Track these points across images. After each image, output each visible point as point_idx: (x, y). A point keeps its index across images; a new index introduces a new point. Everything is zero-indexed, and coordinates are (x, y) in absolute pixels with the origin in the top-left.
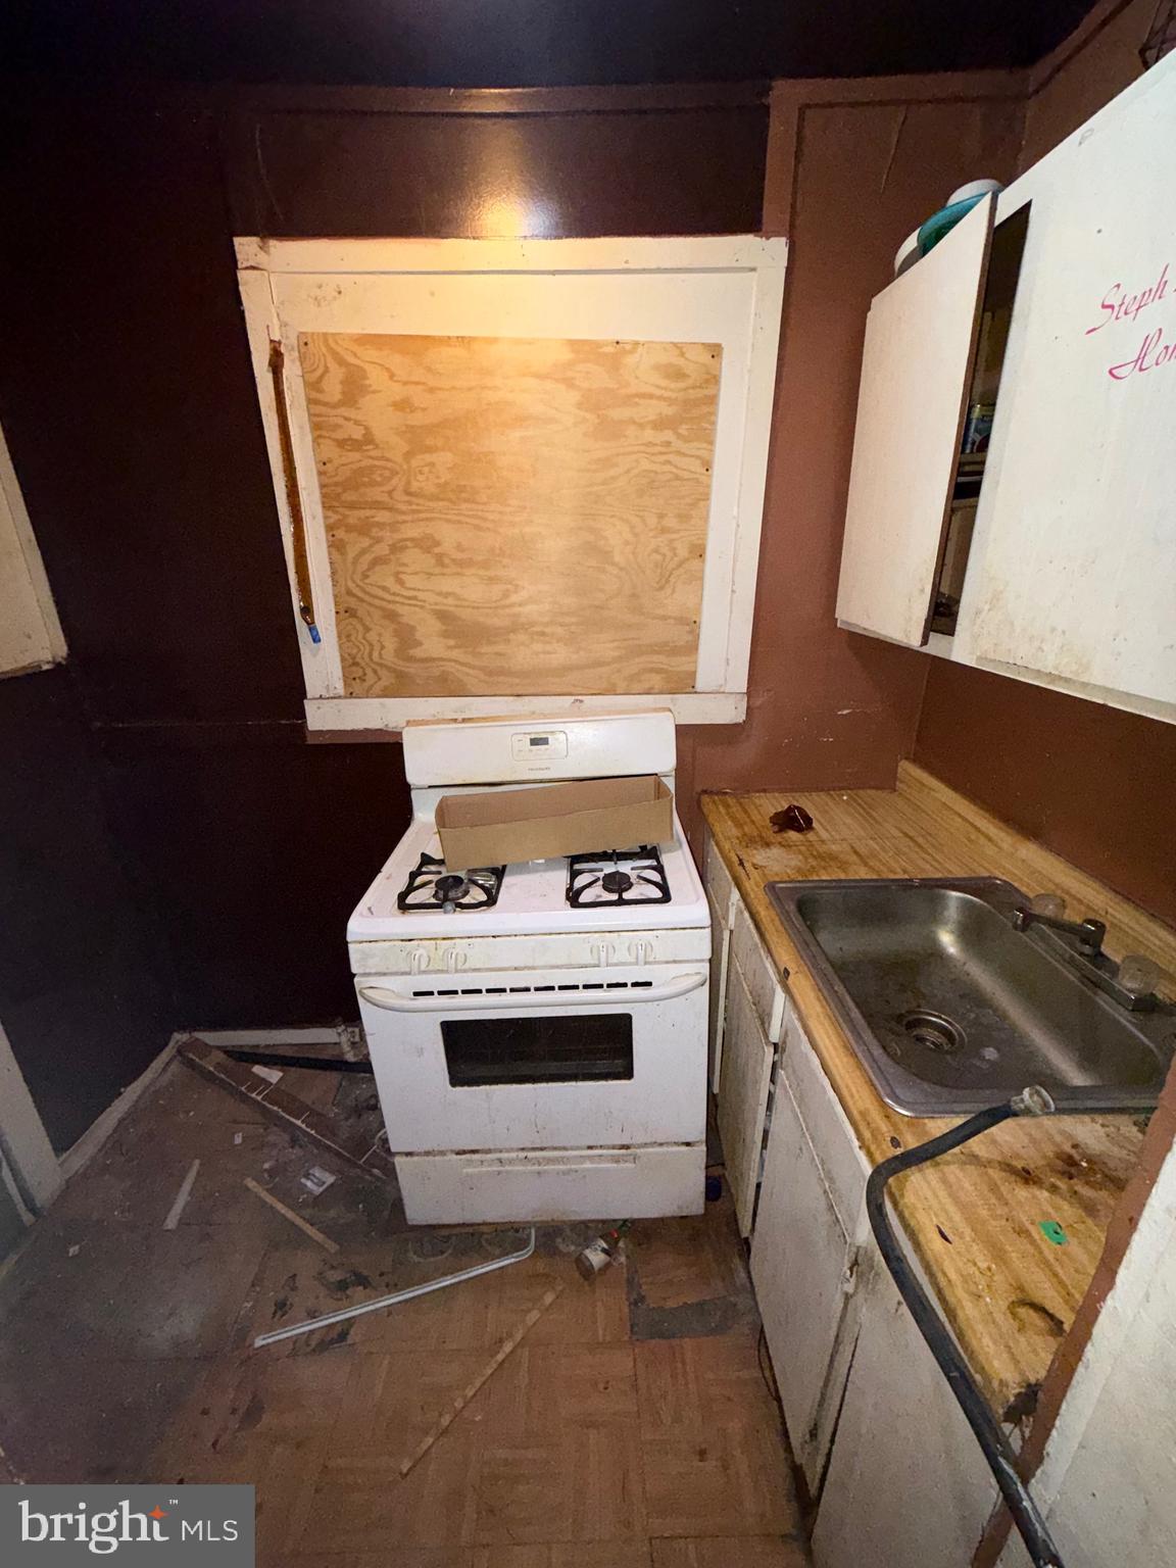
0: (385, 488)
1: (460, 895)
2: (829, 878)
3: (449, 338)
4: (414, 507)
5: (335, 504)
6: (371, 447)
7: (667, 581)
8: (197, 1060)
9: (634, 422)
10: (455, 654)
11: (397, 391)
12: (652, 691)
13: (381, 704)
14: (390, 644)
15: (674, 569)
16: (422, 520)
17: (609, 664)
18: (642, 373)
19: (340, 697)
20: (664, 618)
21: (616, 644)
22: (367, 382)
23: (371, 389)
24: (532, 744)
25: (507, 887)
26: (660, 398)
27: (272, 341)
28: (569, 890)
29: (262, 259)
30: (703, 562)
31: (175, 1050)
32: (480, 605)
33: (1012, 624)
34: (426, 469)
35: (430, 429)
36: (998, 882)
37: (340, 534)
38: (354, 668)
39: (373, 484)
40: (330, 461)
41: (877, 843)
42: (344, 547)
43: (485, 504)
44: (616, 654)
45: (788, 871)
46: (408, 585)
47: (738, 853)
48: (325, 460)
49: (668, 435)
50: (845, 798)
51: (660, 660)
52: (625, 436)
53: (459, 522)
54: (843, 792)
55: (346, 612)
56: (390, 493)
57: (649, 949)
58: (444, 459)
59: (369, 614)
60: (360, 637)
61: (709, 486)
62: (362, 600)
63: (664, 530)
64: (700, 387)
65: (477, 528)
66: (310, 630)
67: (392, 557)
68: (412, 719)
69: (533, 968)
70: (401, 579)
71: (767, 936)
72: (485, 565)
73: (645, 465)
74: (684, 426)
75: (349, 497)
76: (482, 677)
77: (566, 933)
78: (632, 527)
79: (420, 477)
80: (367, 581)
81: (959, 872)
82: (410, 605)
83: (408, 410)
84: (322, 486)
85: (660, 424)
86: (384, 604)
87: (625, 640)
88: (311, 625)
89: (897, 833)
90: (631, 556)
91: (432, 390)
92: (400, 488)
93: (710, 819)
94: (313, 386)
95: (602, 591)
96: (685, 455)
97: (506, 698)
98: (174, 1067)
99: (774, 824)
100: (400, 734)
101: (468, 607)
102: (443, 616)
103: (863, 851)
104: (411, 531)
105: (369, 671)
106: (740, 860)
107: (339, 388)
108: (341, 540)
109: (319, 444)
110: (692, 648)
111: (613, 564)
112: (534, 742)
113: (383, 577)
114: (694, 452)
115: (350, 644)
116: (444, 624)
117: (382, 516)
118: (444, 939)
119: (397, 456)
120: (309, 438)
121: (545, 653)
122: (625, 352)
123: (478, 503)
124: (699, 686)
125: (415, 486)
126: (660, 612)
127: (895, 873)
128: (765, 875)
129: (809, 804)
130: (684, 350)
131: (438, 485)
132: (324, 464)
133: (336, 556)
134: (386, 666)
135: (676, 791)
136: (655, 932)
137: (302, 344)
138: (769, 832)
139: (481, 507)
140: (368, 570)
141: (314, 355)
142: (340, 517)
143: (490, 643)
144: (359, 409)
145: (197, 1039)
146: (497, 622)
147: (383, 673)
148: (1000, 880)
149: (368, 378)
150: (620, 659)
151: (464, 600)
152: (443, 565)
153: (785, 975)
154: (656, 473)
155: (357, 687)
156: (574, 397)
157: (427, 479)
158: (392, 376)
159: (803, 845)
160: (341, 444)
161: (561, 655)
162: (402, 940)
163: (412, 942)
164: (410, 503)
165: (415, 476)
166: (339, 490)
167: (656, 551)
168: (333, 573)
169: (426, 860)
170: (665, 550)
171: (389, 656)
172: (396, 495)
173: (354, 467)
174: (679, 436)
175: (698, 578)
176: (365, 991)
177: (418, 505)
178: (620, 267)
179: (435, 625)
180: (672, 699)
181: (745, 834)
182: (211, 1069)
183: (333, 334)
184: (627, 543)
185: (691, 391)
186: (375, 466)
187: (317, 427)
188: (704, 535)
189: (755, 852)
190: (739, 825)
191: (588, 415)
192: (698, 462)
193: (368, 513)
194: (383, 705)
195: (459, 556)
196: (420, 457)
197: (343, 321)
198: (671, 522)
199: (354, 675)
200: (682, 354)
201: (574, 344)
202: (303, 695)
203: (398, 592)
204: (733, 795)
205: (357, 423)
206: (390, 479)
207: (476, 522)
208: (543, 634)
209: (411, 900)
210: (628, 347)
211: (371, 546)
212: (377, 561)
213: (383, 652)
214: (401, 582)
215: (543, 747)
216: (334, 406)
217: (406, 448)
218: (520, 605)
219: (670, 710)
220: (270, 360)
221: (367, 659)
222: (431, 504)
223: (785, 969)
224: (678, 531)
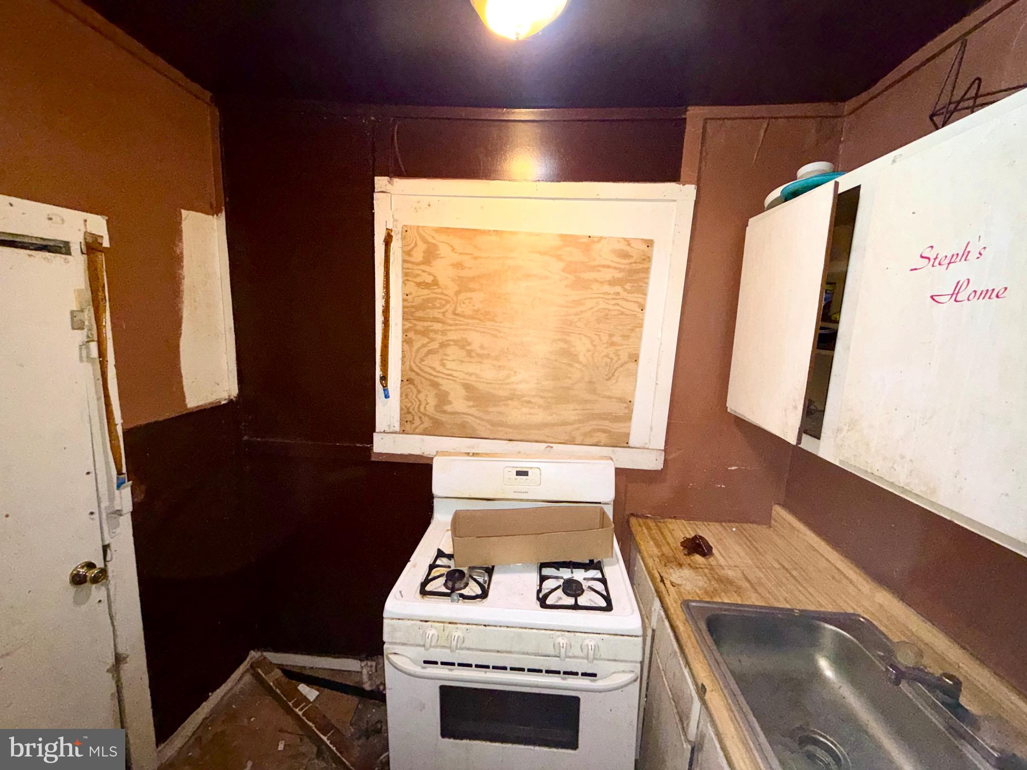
0: (442, 310)
1: (462, 586)
2: (729, 602)
3: (489, 231)
4: (457, 322)
5: (409, 317)
6: (436, 287)
7: (613, 375)
8: (263, 675)
9: (597, 281)
10: (473, 411)
11: (456, 258)
12: (600, 444)
13: (422, 439)
14: (432, 401)
15: (617, 368)
16: (461, 329)
17: (571, 424)
18: (604, 254)
19: (395, 433)
20: (610, 397)
21: (575, 412)
22: (438, 252)
23: (440, 256)
24: (517, 475)
25: (495, 583)
26: (616, 268)
27: (387, 229)
28: (539, 591)
29: (389, 188)
30: (637, 365)
31: (249, 665)
32: (492, 382)
33: (868, 445)
34: (467, 301)
35: (473, 279)
36: (862, 620)
37: (411, 335)
38: (407, 415)
39: (434, 307)
40: (411, 294)
41: (763, 572)
42: (412, 342)
43: (500, 322)
44: (577, 418)
45: (698, 591)
46: (447, 367)
47: (659, 571)
48: (408, 293)
49: (618, 289)
50: (734, 529)
51: (607, 425)
52: (591, 288)
53: (484, 332)
54: (732, 524)
55: (407, 380)
56: (444, 313)
57: (597, 649)
58: (478, 296)
59: (422, 383)
60: (414, 397)
61: (643, 320)
62: (418, 374)
63: (613, 344)
64: (639, 263)
65: (495, 336)
66: (384, 390)
67: (440, 350)
68: (440, 450)
69: (510, 652)
70: (444, 363)
71: (687, 651)
72: (497, 358)
73: (602, 305)
74: (628, 284)
75: (419, 314)
76: (489, 427)
77: (537, 629)
78: (592, 341)
79: (463, 305)
80: (423, 363)
81: (829, 608)
82: (447, 379)
83: (460, 268)
84: (404, 307)
85: (613, 282)
86: (432, 377)
87: (584, 410)
88: (385, 388)
89: (777, 566)
90: (590, 359)
91: (476, 258)
92: (450, 311)
93: (637, 538)
94: (407, 253)
95: (570, 378)
96: (627, 300)
97: (503, 441)
98: (248, 678)
99: (685, 547)
100: (432, 459)
101: (484, 382)
102: (467, 387)
103: (751, 577)
104: (453, 336)
105: (416, 418)
106: (661, 577)
107: (422, 255)
108: (410, 339)
109: (405, 284)
110: (628, 418)
111: (578, 362)
112: (519, 473)
113: (434, 361)
114: (635, 299)
115: (407, 400)
116: (467, 392)
117: (437, 326)
118: (450, 623)
119: (451, 292)
120: (400, 281)
121: (531, 414)
122: (593, 242)
123: (496, 322)
124: (631, 443)
125: (459, 310)
126: (607, 393)
127: (778, 601)
128: (680, 592)
129: (709, 532)
130: (630, 242)
131: (475, 311)
132: (407, 295)
133: (406, 346)
134: (428, 416)
135: (614, 516)
136: (600, 635)
137: (404, 231)
138: (681, 555)
139: (498, 324)
140: (424, 357)
141: (410, 237)
142: (412, 325)
143: (495, 406)
144: (431, 266)
145: (265, 658)
146: (501, 393)
147: (425, 419)
148: (863, 618)
149: (439, 250)
150: (580, 421)
151: (482, 378)
152: (471, 357)
153: (702, 690)
154: (609, 310)
155: (408, 427)
156: (561, 265)
157: (467, 306)
158: (453, 250)
159: (707, 568)
160: (419, 284)
161: (540, 416)
162: (421, 621)
163: (428, 623)
164: (455, 320)
165: (460, 304)
166: (413, 310)
167: (607, 356)
168: (403, 357)
169: (440, 554)
170: (612, 355)
171: (431, 409)
172: (447, 314)
173: (425, 297)
174: (625, 290)
175: (634, 375)
176: (390, 656)
177: (460, 321)
178: (594, 198)
179: (463, 392)
180: (613, 451)
181: (663, 555)
182: (271, 684)
183: (423, 227)
184: (589, 351)
185: (634, 265)
186: (437, 298)
187: (407, 276)
188: (638, 348)
189: (671, 570)
190: (658, 545)
191: (568, 276)
192: (637, 305)
193: (430, 323)
194: (422, 440)
195: (482, 352)
196: (464, 294)
197: (429, 220)
198: (616, 339)
199: (408, 420)
200: (629, 245)
201: (563, 237)
202: (373, 429)
203: (441, 371)
204: (654, 520)
205: (430, 274)
206: (444, 305)
207: (493, 332)
208: (529, 402)
209: (429, 588)
210: (596, 240)
211: (428, 343)
212: (430, 352)
213: (427, 406)
214: (443, 365)
215: (524, 477)
216: (418, 264)
217: (457, 288)
218: (517, 384)
219: (611, 459)
220: (385, 239)
221: (416, 410)
222: (467, 321)
223: (702, 684)
224: (622, 345)
